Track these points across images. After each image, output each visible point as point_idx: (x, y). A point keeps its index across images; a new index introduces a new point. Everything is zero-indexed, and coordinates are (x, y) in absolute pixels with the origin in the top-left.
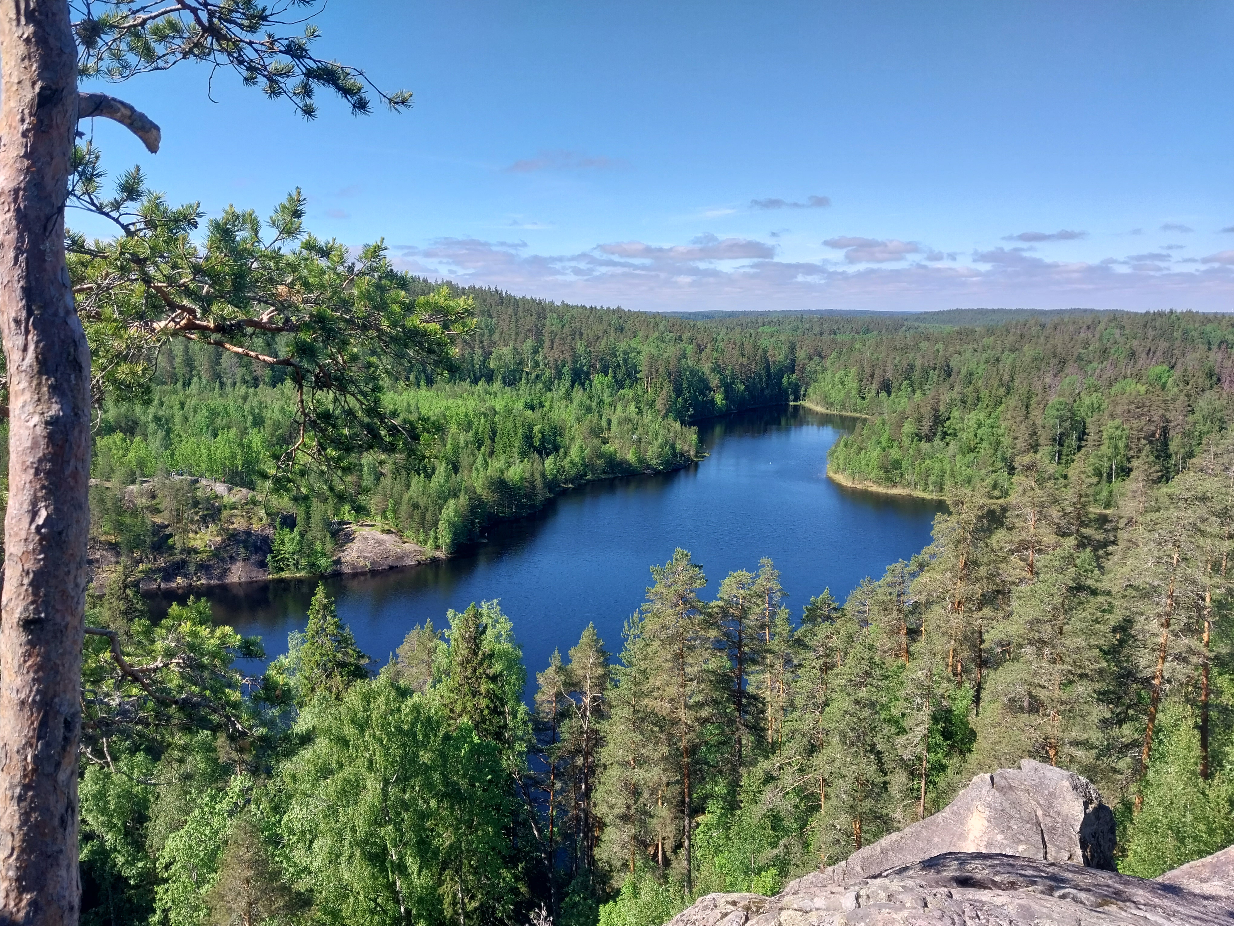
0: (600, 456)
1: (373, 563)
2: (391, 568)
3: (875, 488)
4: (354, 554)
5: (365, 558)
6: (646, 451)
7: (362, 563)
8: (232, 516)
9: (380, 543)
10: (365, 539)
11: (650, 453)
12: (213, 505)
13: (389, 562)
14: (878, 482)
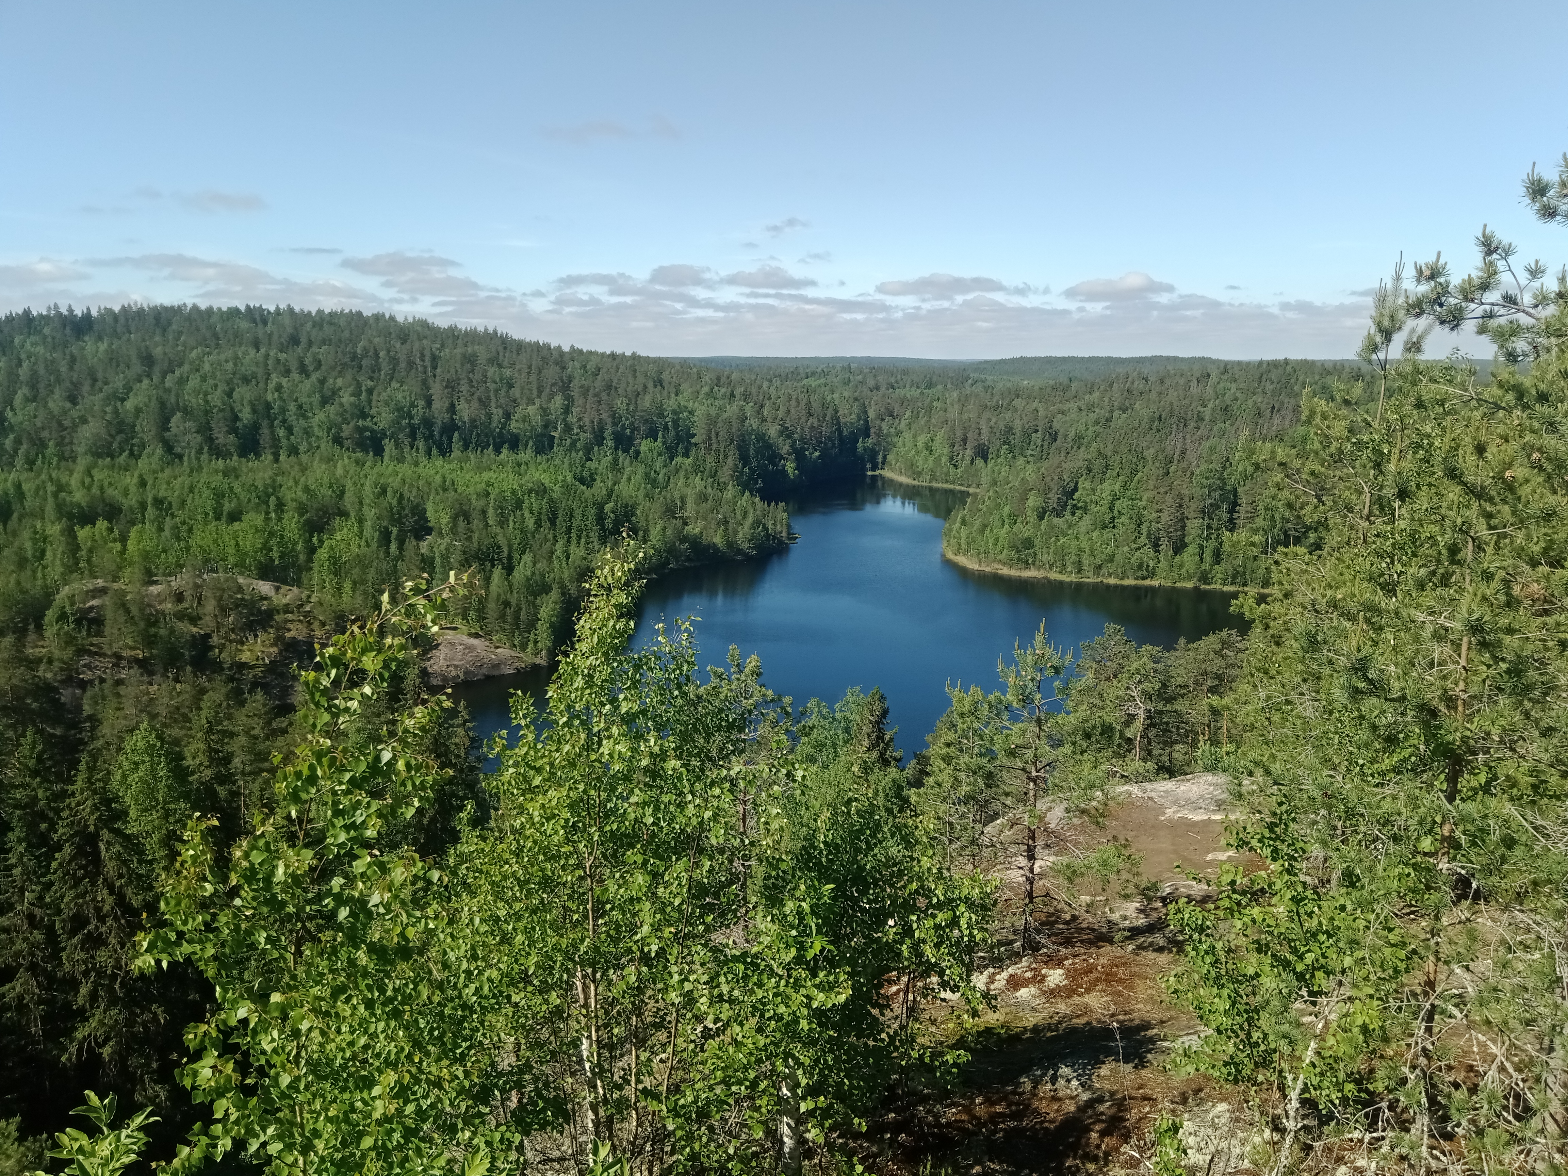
0: (684, 539)
1: (467, 673)
2: (488, 678)
3: (1005, 571)
4: (442, 662)
5: (456, 666)
6: (736, 533)
7: (453, 674)
8: (287, 621)
9: (470, 648)
10: (452, 644)
11: (740, 535)
12: (259, 609)
13: (484, 671)
14: (1009, 563)
